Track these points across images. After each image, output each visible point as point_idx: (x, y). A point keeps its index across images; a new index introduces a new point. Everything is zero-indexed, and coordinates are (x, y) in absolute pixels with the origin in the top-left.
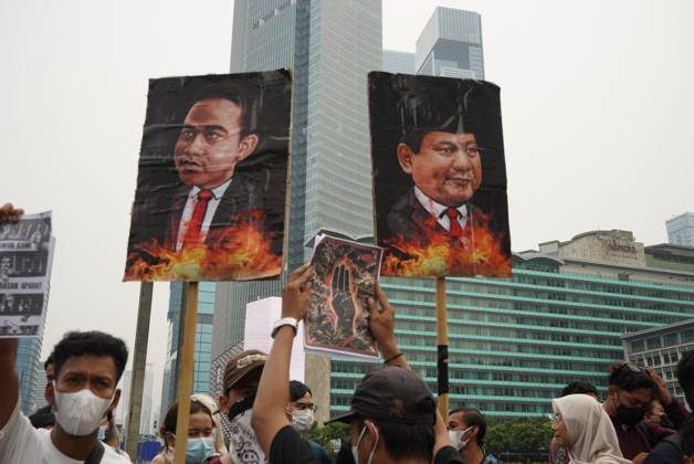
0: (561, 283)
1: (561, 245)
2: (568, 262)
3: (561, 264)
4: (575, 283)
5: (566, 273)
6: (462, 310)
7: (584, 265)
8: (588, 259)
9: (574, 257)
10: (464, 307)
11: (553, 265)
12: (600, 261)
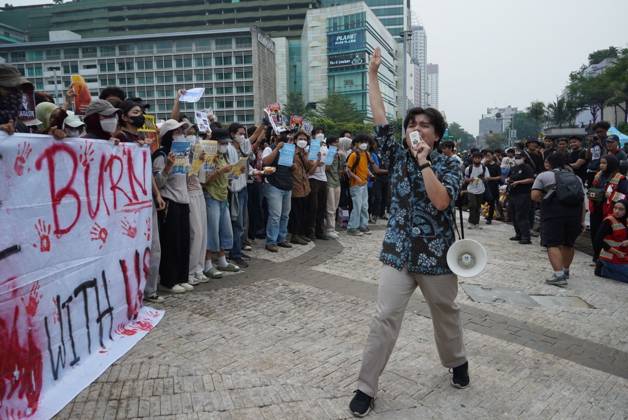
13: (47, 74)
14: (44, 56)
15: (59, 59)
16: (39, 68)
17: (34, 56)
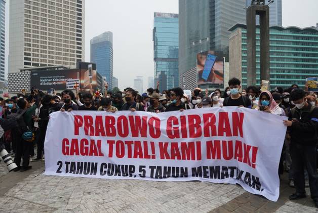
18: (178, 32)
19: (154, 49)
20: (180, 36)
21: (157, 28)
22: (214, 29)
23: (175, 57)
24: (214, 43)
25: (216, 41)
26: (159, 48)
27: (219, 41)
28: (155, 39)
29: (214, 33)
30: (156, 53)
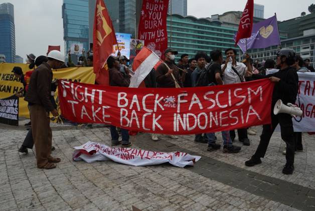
0: (221, 30)
1: (220, 16)
2: (225, 23)
3: (221, 24)
4: (225, 31)
5: (223, 27)
6: (189, 39)
7: (229, 24)
8: (230, 22)
9: (225, 21)
10: (190, 38)
11: (219, 24)
12: (234, 23)
13: (302, 51)
14: (302, 43)
15: (309, 43)
16: (299, 48)
17: (297, 44)
18: (88, 11)
19: (64, 27)
20: (90, 15)
21: (66, 5)
22: (124, 11)
23: (87, 38)
24: (124, 25)
25: (125, 23)
26: (69, 26)
27: (129, 24)
28: (65, 16)
29: (124, 16)
30: (66, 32)
